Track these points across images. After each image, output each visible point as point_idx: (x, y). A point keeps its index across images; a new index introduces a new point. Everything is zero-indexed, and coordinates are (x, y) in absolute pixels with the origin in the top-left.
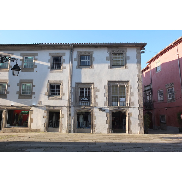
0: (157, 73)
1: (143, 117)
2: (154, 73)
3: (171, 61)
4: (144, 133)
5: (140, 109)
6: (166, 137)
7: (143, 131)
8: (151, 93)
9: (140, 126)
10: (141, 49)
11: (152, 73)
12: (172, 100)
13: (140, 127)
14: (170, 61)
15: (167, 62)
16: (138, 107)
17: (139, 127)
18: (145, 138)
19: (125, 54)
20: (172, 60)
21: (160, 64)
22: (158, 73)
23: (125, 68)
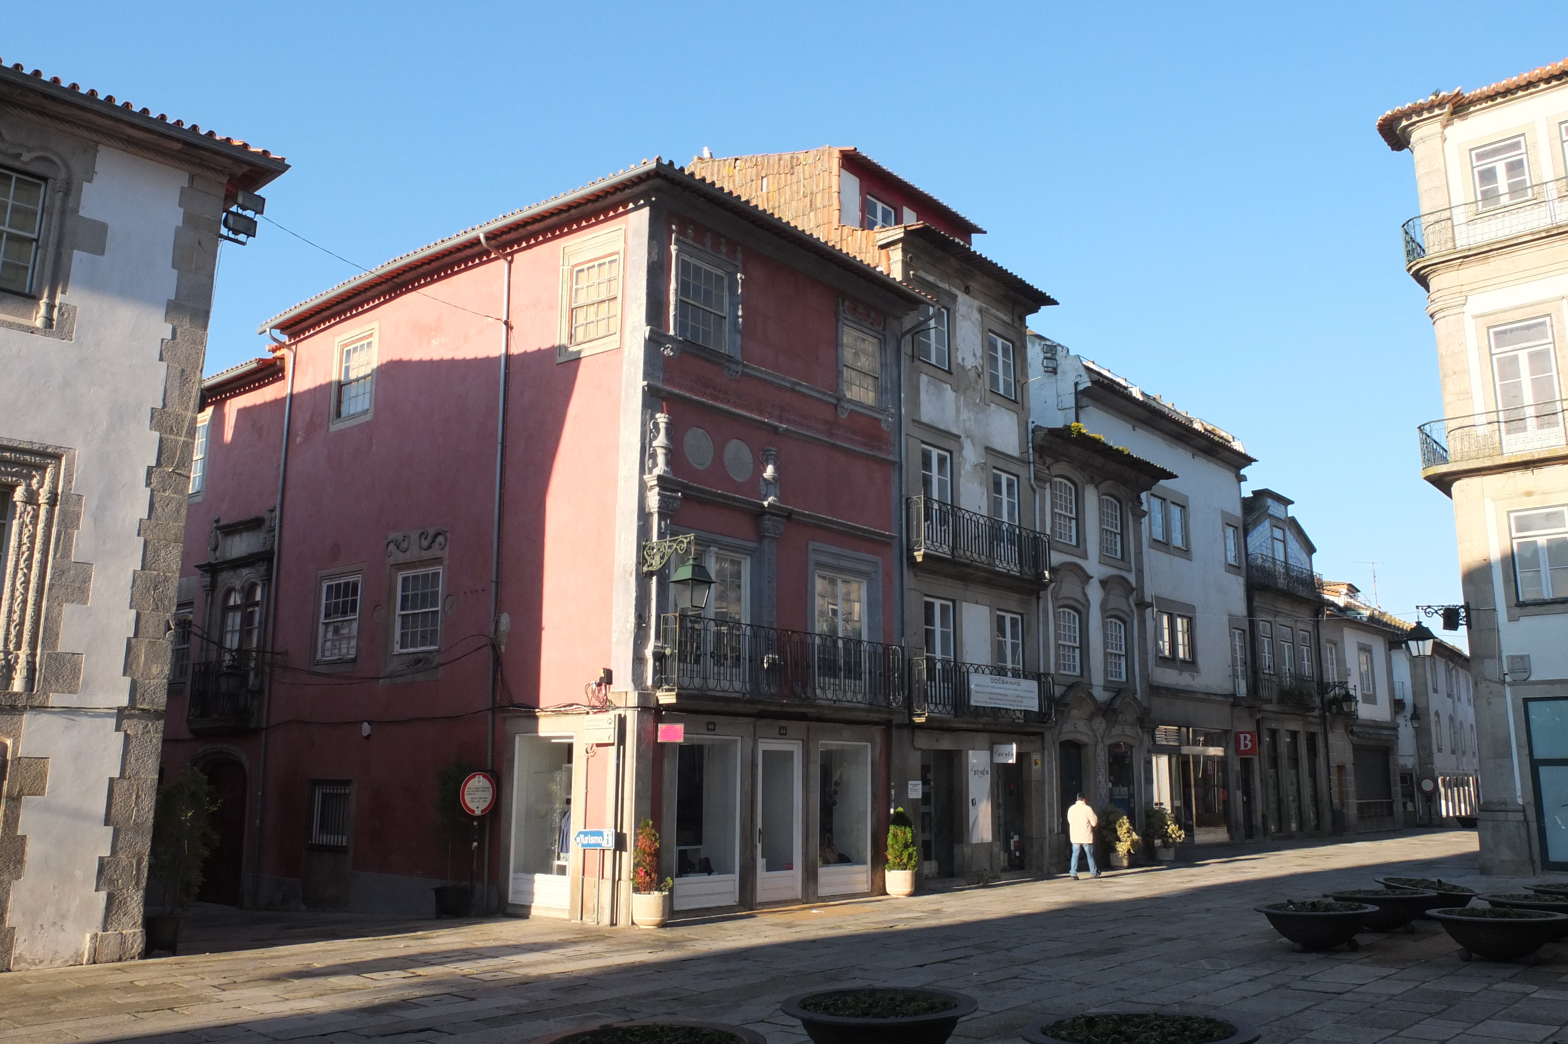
0: (336, 427)
1: (148, 803)
2: (312, 427)
3: (453, 361)
4: (138, 945)
5: (133, 726)
6: (330, 962)
7: (139, 930)
8: (266, 594)
9: (111, 882)
10: (230, 198)
11: (300, 424)
12: (418, 661)
13: (110, 898)
14: (447, 356)
15: (426, 357)
16: (120, 710)
17: (103, 895)
18: (145, 989)
19: (69, 190)
20: (459, 356)
21: (375, 365)
22: (341, 434)
23: (39, 322)
